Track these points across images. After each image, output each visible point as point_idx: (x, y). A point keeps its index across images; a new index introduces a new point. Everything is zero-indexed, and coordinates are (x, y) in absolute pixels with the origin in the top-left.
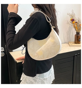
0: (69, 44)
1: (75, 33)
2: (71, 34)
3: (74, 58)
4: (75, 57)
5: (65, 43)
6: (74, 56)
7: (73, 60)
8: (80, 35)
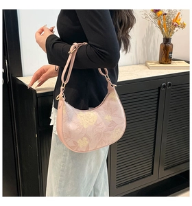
0: (146, 65)
1: (161, 41)
2: (152, 44)
3: (159, 92)
4: (163, 89)
5: (137, 64)
6: (159, 88)
7: (157, 96)
8: (172, 45)
